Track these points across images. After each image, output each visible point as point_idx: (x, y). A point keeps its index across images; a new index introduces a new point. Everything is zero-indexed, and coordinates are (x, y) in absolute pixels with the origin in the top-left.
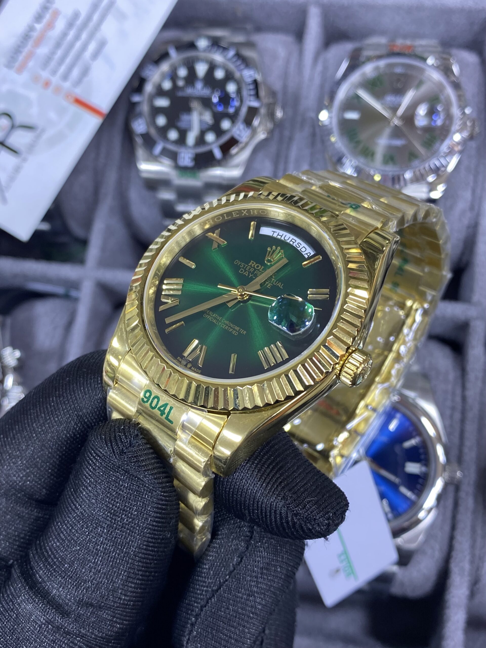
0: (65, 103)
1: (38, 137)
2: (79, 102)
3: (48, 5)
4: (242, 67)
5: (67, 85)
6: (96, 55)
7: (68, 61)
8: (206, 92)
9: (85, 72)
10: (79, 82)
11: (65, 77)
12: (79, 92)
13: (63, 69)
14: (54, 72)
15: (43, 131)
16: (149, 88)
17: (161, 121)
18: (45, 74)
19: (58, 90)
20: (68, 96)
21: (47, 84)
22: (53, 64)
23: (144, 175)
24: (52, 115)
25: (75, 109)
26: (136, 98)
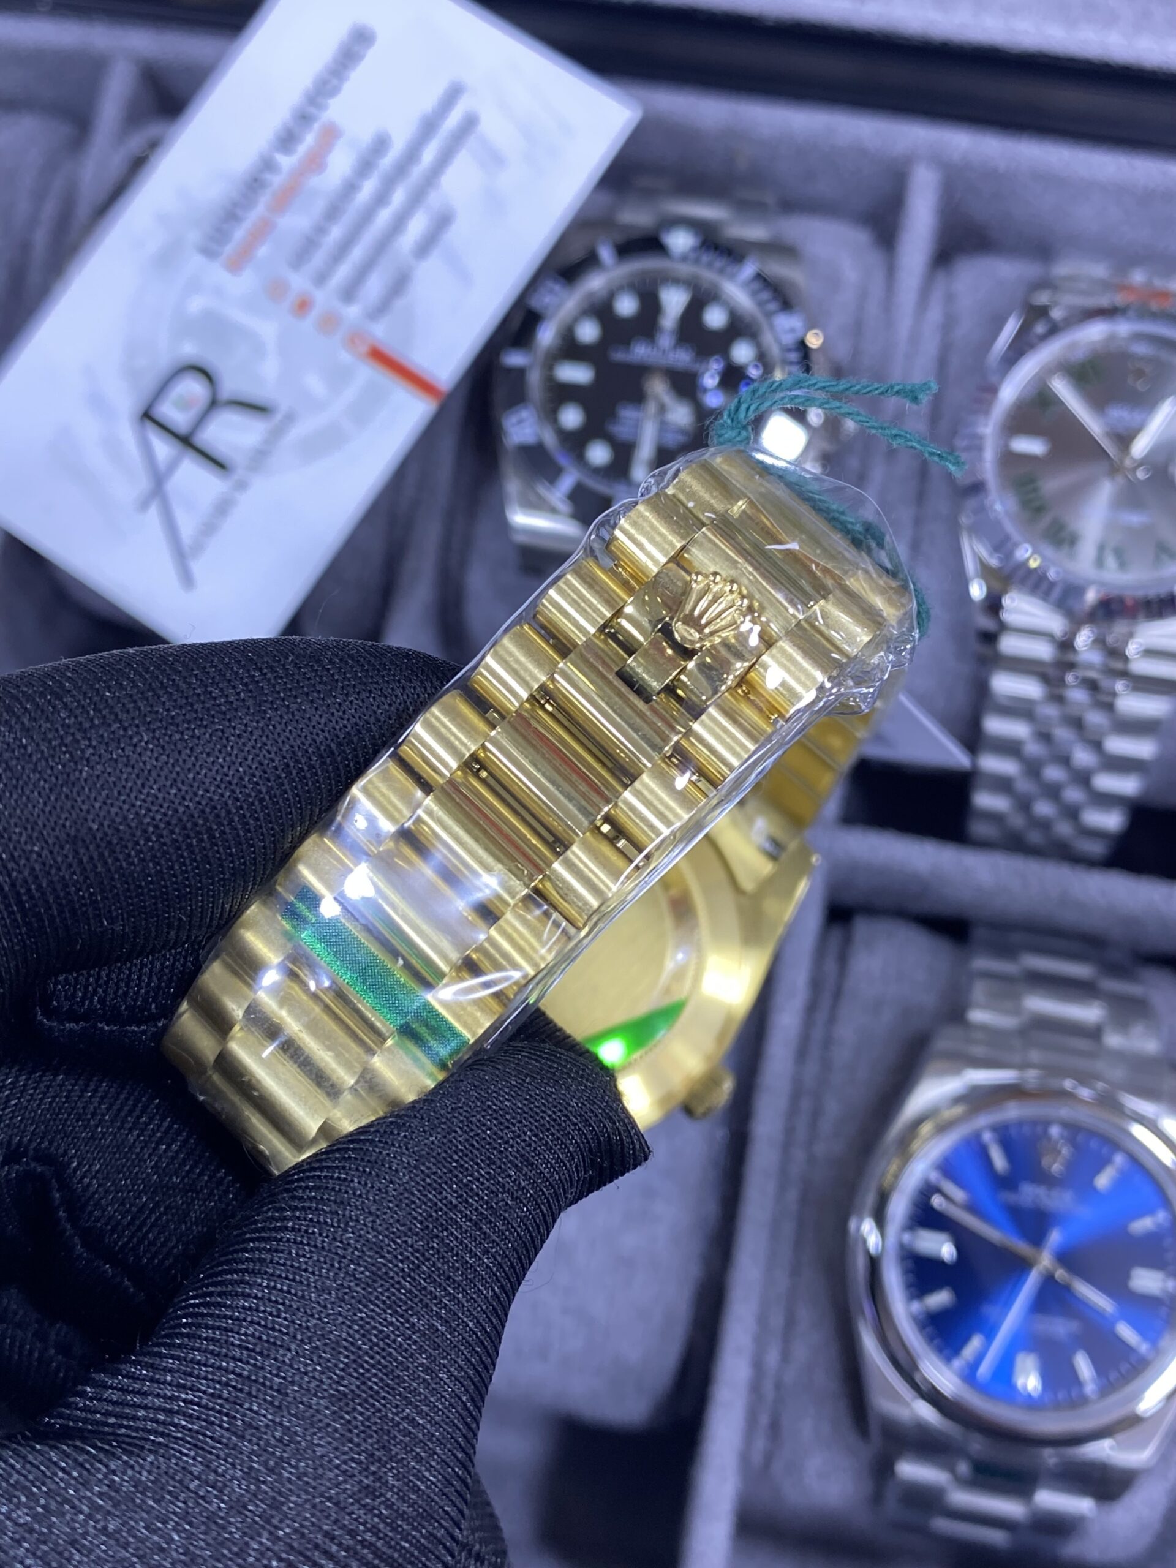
0: (345, 357)
1: (277, 434)
2: (380, 357)
3: (312, 110)
4: (773, 306)
5: (353, 312)
6: (426, 246)
7: (358, 253)
8: (683, 358)
9: (400, 284)
10: (382, 308)
11: (349, 293)
12: (381, 332)
13: (343, 272)
14: (321, 279)
15: (290, 418)
16: (547, 336)
17: (572, 417)
18: (299, 282)
19: (329, 323)
20: (353, 339)
21: (303, 306)
22: (319, 259)
23: (520, 539)
24: (315, 384)
25: (368, 373)
26: (514, 359)
